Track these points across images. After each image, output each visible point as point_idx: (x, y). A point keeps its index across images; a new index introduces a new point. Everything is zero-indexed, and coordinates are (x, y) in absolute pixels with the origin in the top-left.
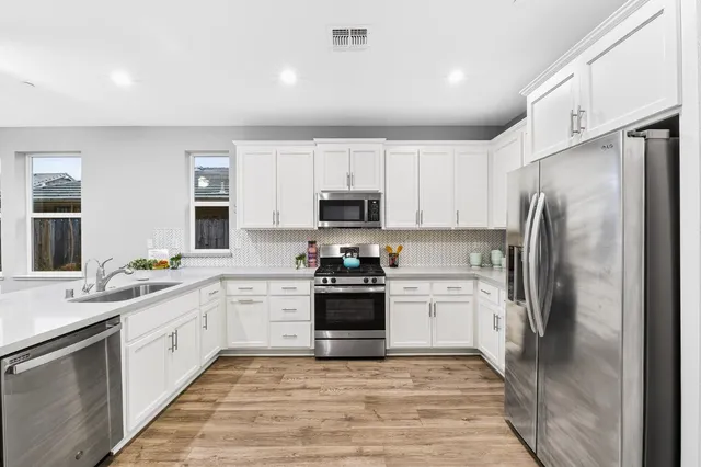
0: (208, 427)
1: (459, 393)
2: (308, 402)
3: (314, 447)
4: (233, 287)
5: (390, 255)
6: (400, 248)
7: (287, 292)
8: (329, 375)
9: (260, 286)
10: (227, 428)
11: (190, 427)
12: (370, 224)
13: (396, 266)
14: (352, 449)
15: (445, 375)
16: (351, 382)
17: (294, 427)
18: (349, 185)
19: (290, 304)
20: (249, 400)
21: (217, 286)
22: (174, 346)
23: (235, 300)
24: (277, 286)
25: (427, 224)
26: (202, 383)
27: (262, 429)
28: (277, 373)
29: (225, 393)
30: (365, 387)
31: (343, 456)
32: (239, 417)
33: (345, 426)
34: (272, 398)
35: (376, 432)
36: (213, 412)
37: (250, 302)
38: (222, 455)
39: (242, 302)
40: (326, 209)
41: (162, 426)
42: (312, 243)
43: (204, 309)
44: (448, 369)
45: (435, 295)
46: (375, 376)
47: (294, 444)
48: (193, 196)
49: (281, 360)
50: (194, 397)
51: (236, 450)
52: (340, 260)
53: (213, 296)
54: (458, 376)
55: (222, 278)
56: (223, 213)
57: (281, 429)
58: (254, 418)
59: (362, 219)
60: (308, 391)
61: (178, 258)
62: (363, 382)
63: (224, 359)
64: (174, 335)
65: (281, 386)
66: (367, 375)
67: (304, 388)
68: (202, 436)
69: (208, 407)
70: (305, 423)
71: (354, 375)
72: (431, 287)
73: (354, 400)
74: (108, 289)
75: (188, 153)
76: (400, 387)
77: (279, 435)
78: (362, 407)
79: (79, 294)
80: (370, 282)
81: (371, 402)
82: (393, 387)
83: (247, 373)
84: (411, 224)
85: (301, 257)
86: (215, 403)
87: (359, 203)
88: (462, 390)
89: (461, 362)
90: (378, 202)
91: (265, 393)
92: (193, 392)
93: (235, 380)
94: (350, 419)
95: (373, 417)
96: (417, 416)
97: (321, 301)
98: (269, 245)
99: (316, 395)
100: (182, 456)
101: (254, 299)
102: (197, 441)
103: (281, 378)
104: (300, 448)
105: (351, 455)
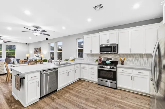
0: (71, 91)
1: (136, 105)
2: (91, 93)
3: (87, 102)
4: (82, 65)
5: (121, 61)
6: (124, 59)
7: (92, 68)
8: (99, 89)
9: (86, 66)
10: (74, 93)
11: (69, 90)
12: (114, 52)
13: (123, 64)
14: (95, 106)
15: (134, 99)
16: (103, 92)
17: (85, 97)
18: (108, 42)
19: (92, 71)
20: (80, 89)
21: (79, 65)
22: (68, 75)
23: (82, 68)
24: (90, 66)
25: (133, 52)
26: (74, 83)
27: (80, 95)
28: (88, 85)
29: (77, 86)
30: (106, 94)
31: (92, 107)
32: (77, 91)
33: (96, 101)
34: (84, 90)
35: (103, 105)
36: (73, 89)
37: (85, 69)
38: (71, 97)
39: (83, 69)
40: (102, 49)
41: (65, 89)
42: (99, 57)
43: (75, 69)
44: (136, 98)
45: (133, 74)
46: (110, 93)
47: (83, 100)
48: (78, 47)
49: (91, 83)
50: (72, 85)
51: (73, 97)
52: (105, 62)
53: (77, 67)
54: (139, 100)
55: (80, 64)
56: (82, 50)
57: (83, 97)
58: (79, 92)
59: (111, 51)
60: (92, 91)
61: (75, 59)
62: (106, 93)
63: (80, 80)
64: (68, 73)
65: (88, 88)
66: (109, 92)
67: (92, 90)
68: (70, 93)
69: (73, 88)
70: (88, 97)
71: (105, 90)
72: (132, 71)
73: (102, 97)
74: (60, 63)
75: (77, 39)
76: (116, 97)
77: (82, 97)
78: (103, 98)
79: (56, 64)
80: (112, 68)
81: (106, 98)
82: (114, 97)
83: (83, 84)
84: (127, 52)
85: (97, 60)
86: (75, 87)
87: (110, 47)
88: (138, 105)
89: (142, 97)
90: (116, 46)
91: (84, 89)
92: (72, 84)
93: (80, 84)
94: (98, 100)
95: (104, 102)
96: (117, 106)
97: (99, 71)
98: (91, 57)
99: (93, 92)
100: (65, 95)
101: (85, 68)
102: (68, 93)
103: (88, 86)
104: (84, 102)
105: (94, 108)
